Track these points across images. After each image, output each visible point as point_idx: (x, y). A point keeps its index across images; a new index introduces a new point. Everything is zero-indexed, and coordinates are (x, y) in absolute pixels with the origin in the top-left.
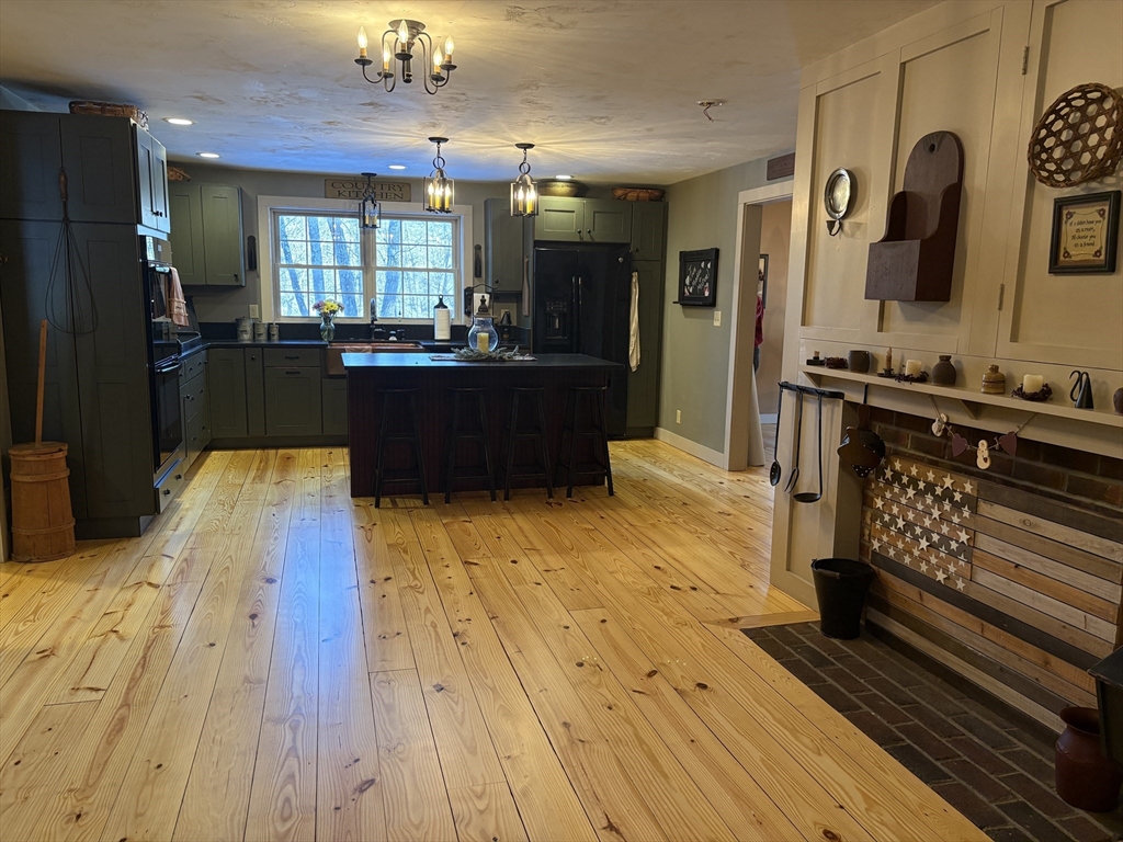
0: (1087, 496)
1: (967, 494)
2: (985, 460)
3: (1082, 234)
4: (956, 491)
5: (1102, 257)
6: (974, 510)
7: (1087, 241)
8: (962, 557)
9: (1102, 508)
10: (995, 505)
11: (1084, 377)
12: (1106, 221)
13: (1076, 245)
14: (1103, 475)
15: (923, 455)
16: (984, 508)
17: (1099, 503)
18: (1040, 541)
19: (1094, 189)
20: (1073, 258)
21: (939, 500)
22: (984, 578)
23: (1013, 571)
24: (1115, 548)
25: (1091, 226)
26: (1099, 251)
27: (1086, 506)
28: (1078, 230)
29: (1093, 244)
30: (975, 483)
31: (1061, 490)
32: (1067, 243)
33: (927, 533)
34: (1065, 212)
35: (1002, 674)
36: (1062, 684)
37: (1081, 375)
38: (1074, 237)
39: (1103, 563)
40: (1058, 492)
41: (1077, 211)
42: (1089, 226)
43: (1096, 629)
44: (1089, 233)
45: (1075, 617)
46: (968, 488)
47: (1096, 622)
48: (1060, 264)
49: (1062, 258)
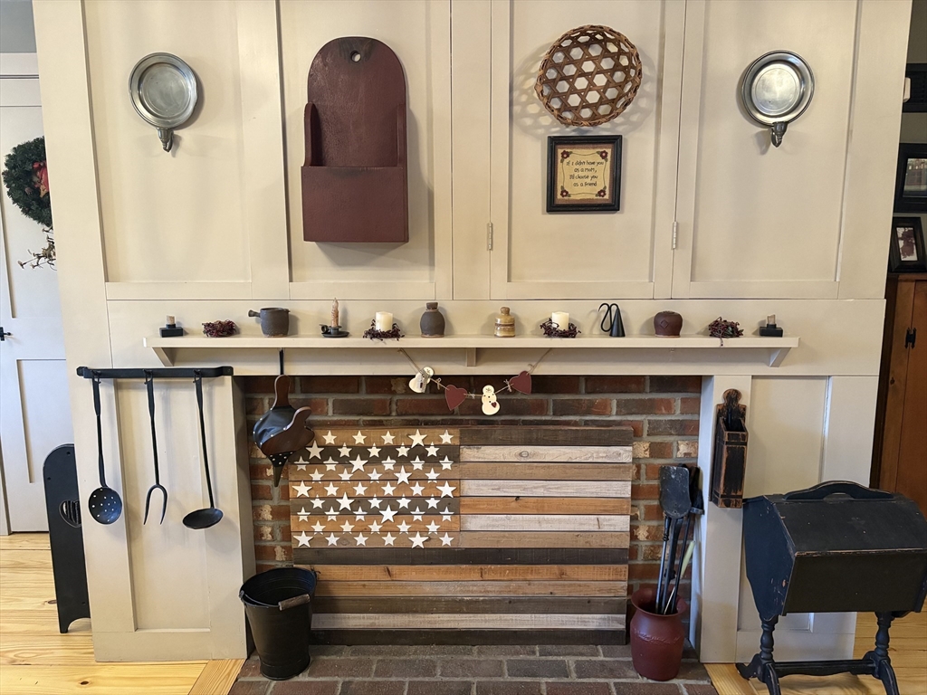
0: (574, 414)
1: (447, 445)
2: (494, 405)
3: (581, 174)
4: (429, 446)
5: (607, 197)
6: (455, 458)
7: (588, 181)
8: (447, 511)
9: (591, 421)
10: (483, 448)
11: (614, 308)
12: (609, 163)
13: (576, 185)
14: (588, 392)
15: (357, 418)
16: (468, 454)
17: (588, 418)
18: (543, 467)
19: (587, 131)
20: (572, 197)
21: (404, 461)
22: (476, 523)
23: (514, 504)
24: (622, 452)
25: (593, 166)
26: (603, 191)
27: (576, 423)
28: (577, 170)
29: (595, 184)
30: (457, 431)
31: (546, 415)
32: (563, 181)
33: (390, 501)
34: (560, 151)
35: (513, 606)
36: (580, 586)
37: (609, 308)
38: (572, 177)
39: (613, 467)
40: (544, 418)
41: (574, 151)
42: (589, 167)
43: (611, 525)
44: (591, 174)
45: (587, 523)
46: (446, 438)
47: (609, 520)
48: (557, 202)
49: (559, 197)
